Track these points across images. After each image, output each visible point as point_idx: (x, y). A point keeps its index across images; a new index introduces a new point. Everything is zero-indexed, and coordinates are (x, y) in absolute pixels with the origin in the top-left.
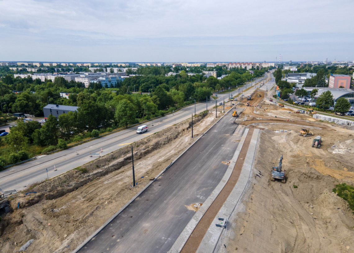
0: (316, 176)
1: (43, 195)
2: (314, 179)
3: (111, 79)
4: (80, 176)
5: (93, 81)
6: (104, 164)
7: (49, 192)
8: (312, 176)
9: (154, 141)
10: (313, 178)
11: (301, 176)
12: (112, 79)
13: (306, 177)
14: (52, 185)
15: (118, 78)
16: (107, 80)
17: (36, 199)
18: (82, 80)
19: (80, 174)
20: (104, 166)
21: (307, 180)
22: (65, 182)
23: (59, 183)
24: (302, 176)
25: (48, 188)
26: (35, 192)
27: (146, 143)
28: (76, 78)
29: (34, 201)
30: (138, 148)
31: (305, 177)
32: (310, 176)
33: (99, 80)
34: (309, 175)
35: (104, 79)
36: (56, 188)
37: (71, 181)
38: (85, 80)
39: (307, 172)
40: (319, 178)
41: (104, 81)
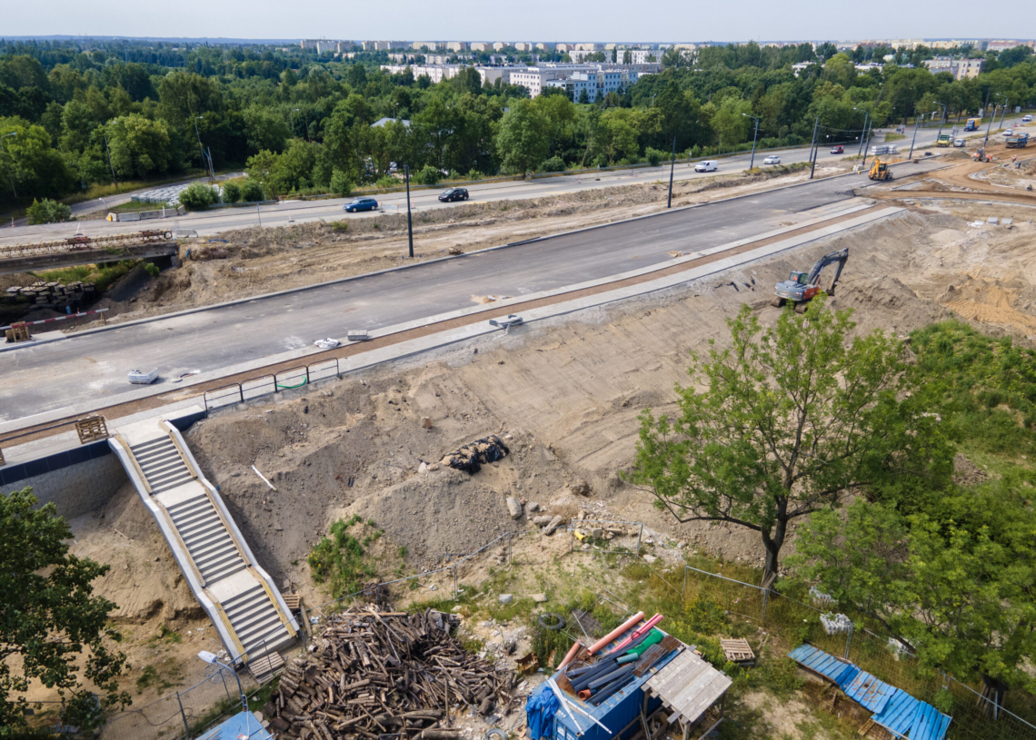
0: (888, 298)
1: (238, 248)
2: (879, 306)
3: (604, 77)
4: (326, 235)
5: (552, 84)
6: (395, 226)
7: (251, 246)
8: (877, 297)
9: (559, 206)
10: (878, 302)
11: (847, 295)
12: (609, 80)
13: (860, 298)
14: (261, 235)
15: (628, 77)
16: (592, 81)
17: (222, 251)
18: (526, 80)
19: (329, 232)
20: (393, 229)
21: (862, 306)
22: (291, 238)
23: (276, 237)
24: (850, 295)
25: (251, 240)
26: (226, 242)
27: (534, 206)
28: (512, 75)
29: (215, 253)
30: (505, 212)
31: (857, 299)
32: (871, 297)
33: (570, 80)
34: (869, 293)
35: (584, 77)
36: (267, 244)
37: (302, 240)
38: (533, 80)
39: (867, 286)
40: (897, 303)
41: (583, 83)
